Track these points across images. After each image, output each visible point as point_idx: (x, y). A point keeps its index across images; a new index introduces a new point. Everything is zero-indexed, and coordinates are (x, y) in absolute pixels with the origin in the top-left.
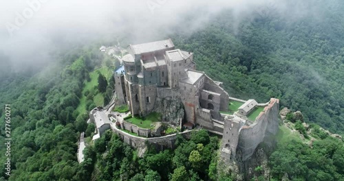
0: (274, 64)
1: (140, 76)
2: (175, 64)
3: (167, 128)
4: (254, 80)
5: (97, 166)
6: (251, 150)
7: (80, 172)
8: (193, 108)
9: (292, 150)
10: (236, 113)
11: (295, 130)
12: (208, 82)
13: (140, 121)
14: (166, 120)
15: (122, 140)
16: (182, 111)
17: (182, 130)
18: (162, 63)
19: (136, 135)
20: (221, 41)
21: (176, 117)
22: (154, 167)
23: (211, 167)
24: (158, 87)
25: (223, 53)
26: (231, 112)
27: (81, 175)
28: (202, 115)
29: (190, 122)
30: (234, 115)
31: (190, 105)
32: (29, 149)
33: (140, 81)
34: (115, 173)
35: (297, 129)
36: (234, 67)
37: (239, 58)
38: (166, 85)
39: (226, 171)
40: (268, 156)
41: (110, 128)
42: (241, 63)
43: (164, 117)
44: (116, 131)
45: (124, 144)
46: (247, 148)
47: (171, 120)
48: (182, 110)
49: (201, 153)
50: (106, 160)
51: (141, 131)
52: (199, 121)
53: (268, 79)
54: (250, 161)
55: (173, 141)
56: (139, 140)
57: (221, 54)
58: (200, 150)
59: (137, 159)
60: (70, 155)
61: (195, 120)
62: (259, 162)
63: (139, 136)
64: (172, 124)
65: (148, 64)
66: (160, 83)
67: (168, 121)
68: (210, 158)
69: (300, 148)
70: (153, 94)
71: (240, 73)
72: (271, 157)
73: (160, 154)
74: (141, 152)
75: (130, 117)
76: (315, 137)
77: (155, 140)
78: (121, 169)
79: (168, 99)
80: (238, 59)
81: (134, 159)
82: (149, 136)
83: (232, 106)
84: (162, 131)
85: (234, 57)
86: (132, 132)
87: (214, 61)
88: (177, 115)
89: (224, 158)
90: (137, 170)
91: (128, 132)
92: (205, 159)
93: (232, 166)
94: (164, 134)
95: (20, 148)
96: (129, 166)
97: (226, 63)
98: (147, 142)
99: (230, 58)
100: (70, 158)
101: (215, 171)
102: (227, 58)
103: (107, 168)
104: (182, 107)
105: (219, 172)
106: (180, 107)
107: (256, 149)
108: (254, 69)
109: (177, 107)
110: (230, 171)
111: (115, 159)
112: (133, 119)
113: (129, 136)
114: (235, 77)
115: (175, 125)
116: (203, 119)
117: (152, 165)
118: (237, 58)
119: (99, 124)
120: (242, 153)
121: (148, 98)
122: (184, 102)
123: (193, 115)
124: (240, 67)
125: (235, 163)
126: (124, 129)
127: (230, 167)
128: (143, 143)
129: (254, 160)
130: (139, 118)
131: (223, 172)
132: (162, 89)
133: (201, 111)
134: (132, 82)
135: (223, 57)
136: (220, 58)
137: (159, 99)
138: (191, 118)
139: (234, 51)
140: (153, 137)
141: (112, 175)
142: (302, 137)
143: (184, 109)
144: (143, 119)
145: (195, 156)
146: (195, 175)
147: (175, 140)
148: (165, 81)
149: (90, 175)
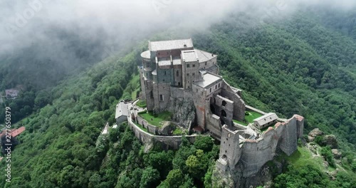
0: (353, 79)
1: (154, 73)
2: (188, 65)
3: (176, 128)
4: (323, 95)
5: (108, 154)
6: (256, 166)
7: (91, 156)
8: (203, 113)
9: (304, 175)
10: (251, 124)
11: (318, 155)
12: (225, 88)
13: (152, 117)
14: (176, 120)
15: (133, 133)
16: (193, 114)
17: (191, 133)
18: (177, 62)
19: (146, 131)
20: (290, 47)
21: (187, 119)
22: (155, 164)
23: (207, 176)
24: (172, 86)
25: (289, 61)
26: (246, 122)
27: (92, 158)
28: (212, 121)
29: (200, 127)
30: (247, 127)
31: (201, 109)
32: (67, 129)
33: (154, 78)
34: (122, 164)
35: (322, 155)
36: (301, 78)
37: (309, 68)
38: (180, 85)
39: (220, 183)
40: (274, 177)
41: (127, 120)
42: (310, 74)
43: (174, 117)
44: (130, 124)
45: (134, 138)
46: (250, 164)
47: (181, 121)
48: (193, 112)
49: (199, 159)
50: (117, 149)
51: (149, 128)
52: (209, 126)
53: (340, 96)
54: (252, 178)
55: (179, 143)
56: (147, 136)
57: (286, 61)
58: (199, 156)
59: (143, 154)
60: (89, 139)
61: (205, 125)
62: (263, 182)
63: (148, 132)
64: (182, 125)
65: (162, 62)
66: (174, 82)
67: (178, 122)
68: (207, 166)
69: (315, 176)
70: (167, 93)
71: (306, 85)
72: (277, 179)
73: (163, 154)
74: (147, 148)
75: (145, 112)
76: (346, 168)
77: (161, 139)
78: (127, 161)
79: (181, 100)
80: (306, 70)
81: (140, 153)
82: (157, 134)
83: (251, 117)
84: (169, 131)
85: (301, 66)
86: (143, 127)
87: (277, 68)
88: (187, 117)
89: (219, 169)
90: (141, 165)
91: (140, 126)
92: (202, 166)
93: (227, 179)
94: (171, 135)
95: (61, 127)
96: (134, 159)
97: (292, 73)
98: (153, 139)
99: (297, 67)
100: (88, 142)
101: (210, 181)
102: (294, 67)
103: (116, 157)
104: (194, 109)
105: (213, 182)
106: (192, 110)
107: (263, 167)
108: (325, 82)
109: (188, 109)
110: (224, 183)
111: (124, 151)
112: (147, 115)
113: (139, 131)
114: (298, 90)
115: (184, 127)
116: (213, 125)
117: (153, 162)
118: (306, 68)
119: (118, 114)
120: (244, 168)
121: (161, 96)
122: (196, 105)
123: (203, 119)
124: (308, 79)
125: (230, 176)
126: (138, 124)
127: (225, 179)
128: (150, 140)
129: (258, 178)
130: (152, 115)
131: (216, 184)
132: (175, 88)
133: (211, 117)
134: (147, 78)
135: (289, 65)
136: (285, 66)
137: (171, 99)
138: (201, 122)
139: (304, 60)
140: (161, 135)
141: (118, 164)
142: (325, 164)
143: (195, 112)
144: (156, 116)
145: (191, 161)
146: (189, 181)
147: (181, 142)
148: (179, 81)
149: (101, 161)
